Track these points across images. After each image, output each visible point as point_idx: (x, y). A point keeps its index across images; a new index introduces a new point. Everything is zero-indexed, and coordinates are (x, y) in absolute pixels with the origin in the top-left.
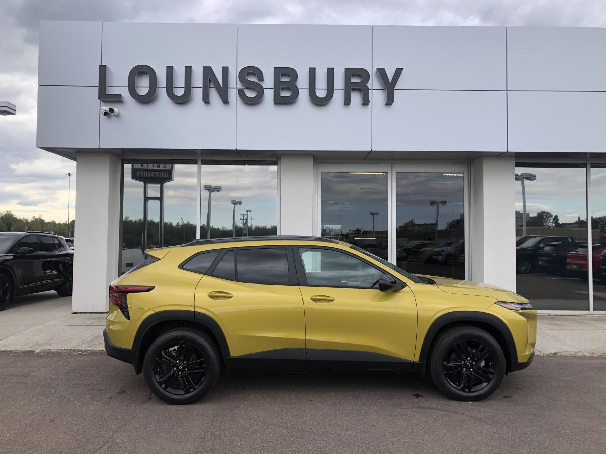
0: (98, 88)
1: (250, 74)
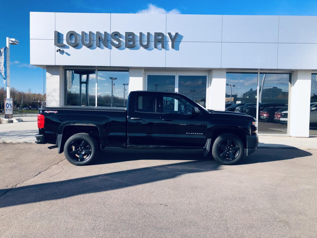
0: (54, 40)
1: (116, 35)
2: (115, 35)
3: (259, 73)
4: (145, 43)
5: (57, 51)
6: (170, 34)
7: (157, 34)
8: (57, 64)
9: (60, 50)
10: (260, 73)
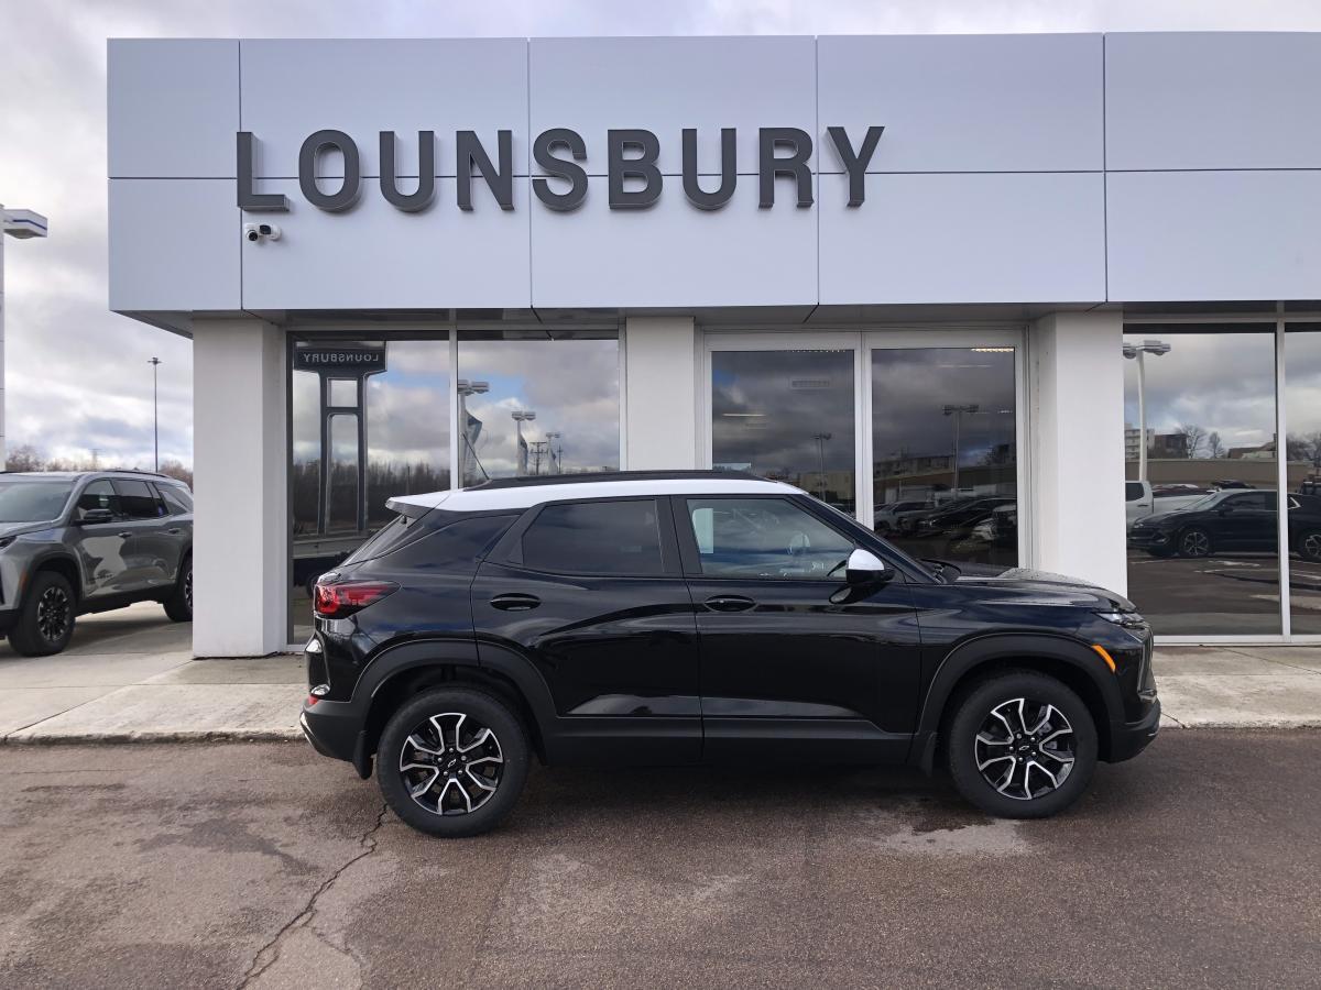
0: (235, 181)
2: (555, 146)
3: (1280, 329)
4: (710, 185)
5: (253, 236)
6: (838, 135)
7: (771, 138)
8: (252, 304)
9: (266, 229)
10: (1290, 328)
